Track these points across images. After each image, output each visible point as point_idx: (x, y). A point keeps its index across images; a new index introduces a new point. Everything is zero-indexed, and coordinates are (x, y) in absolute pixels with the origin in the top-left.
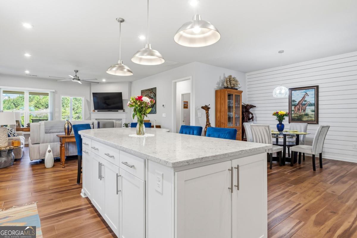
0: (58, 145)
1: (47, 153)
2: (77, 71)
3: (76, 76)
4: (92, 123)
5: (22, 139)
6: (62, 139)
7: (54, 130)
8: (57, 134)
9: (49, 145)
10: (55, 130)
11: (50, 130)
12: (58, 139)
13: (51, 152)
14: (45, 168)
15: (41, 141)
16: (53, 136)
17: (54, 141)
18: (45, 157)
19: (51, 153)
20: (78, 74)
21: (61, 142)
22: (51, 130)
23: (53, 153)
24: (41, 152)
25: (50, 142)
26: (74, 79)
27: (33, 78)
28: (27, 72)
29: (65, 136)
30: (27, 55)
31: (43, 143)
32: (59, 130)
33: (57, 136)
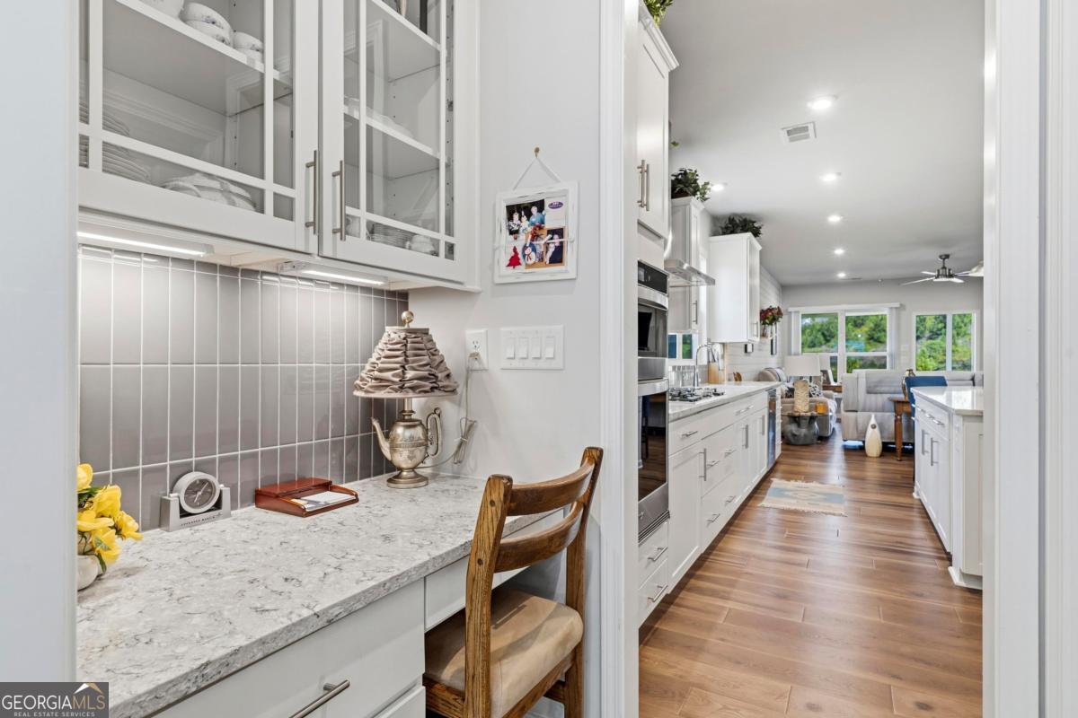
0: (890, 418)
1: (870, 430)
2: (947, 256)
3: (944, 268)
4: (970, 378)
5: (832, 405)
6: (899, 406)
7: (883, 389)
8: (889, 396)
9: (873, 416)
10: (886, 389)
11: (876, 386)
12: (891, 406)
13: (877, 427)
14: (866, 456)
15: (861, 407)
16: (882, 399)
17: (883, 410)
18: (865, 437)
19: (877, 430)
20: (948, 263)
21: (895, 411)
22: (878, 389)
23: (881, 432)
24: (860, 427)
25: (876, 411)
26: (937, 277)
27: (855, 283)
28: (842, 275)
29: (904, 399)
30: (839, 252)
31: (864, 410)
32: (892, 389)
33: (890, 400)
